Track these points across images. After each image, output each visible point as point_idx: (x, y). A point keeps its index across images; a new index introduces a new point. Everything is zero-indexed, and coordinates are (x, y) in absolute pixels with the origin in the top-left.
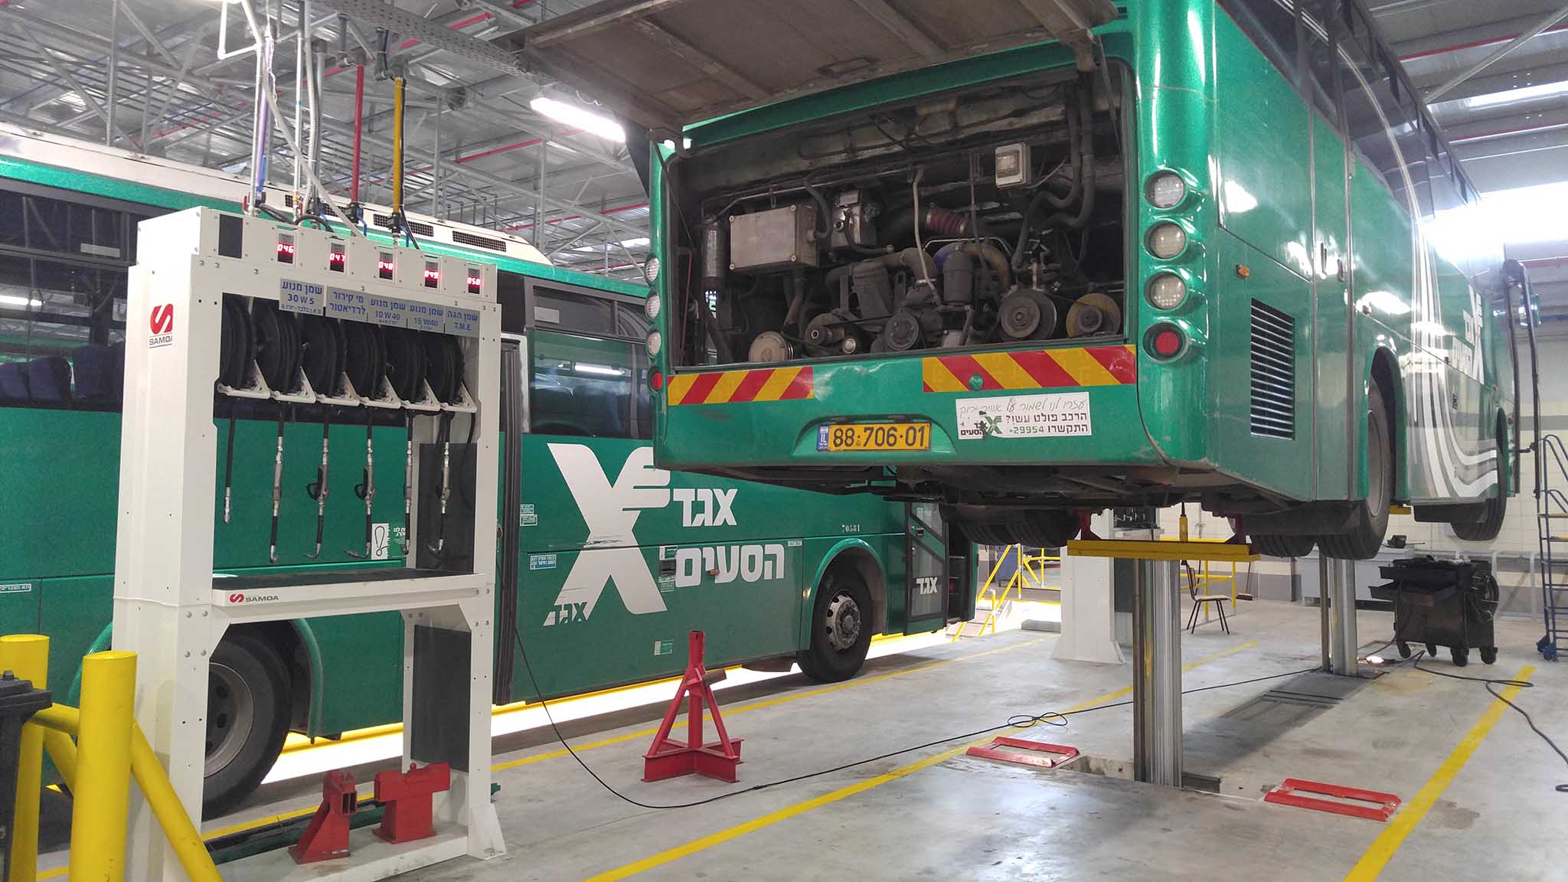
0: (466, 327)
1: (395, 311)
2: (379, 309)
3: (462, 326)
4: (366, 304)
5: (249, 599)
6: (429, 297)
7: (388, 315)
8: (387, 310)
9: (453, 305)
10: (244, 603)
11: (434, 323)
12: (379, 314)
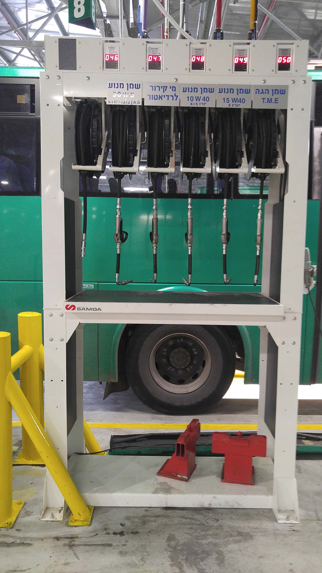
0: (273, 101)
1: (205, 95)
2: (190, 94)
3: (270, 101)
4: (179, 92)
5: (79, 309)
6: (240, 79)
7: (198, 99)
8: (198, 94)
9: (261, 83)
10: (76, 311)
11: (242, 101)
12: (190, 99)
